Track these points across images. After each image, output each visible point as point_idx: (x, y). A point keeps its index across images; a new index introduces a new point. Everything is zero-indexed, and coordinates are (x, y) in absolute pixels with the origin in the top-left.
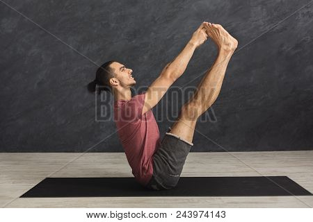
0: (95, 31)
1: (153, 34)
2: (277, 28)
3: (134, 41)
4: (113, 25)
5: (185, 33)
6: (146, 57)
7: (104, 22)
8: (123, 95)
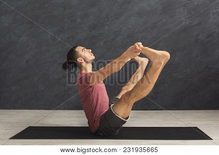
0: (66, 25)
1: (107, 27)
2: (195, 23)
3: (93, 32)
4: (79, 20)
5: (130, 27)
6: (101, 43)
7: (72, 19)
8: (86, 70)
